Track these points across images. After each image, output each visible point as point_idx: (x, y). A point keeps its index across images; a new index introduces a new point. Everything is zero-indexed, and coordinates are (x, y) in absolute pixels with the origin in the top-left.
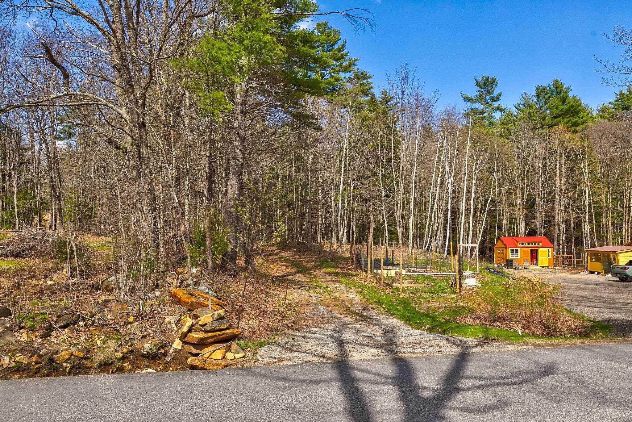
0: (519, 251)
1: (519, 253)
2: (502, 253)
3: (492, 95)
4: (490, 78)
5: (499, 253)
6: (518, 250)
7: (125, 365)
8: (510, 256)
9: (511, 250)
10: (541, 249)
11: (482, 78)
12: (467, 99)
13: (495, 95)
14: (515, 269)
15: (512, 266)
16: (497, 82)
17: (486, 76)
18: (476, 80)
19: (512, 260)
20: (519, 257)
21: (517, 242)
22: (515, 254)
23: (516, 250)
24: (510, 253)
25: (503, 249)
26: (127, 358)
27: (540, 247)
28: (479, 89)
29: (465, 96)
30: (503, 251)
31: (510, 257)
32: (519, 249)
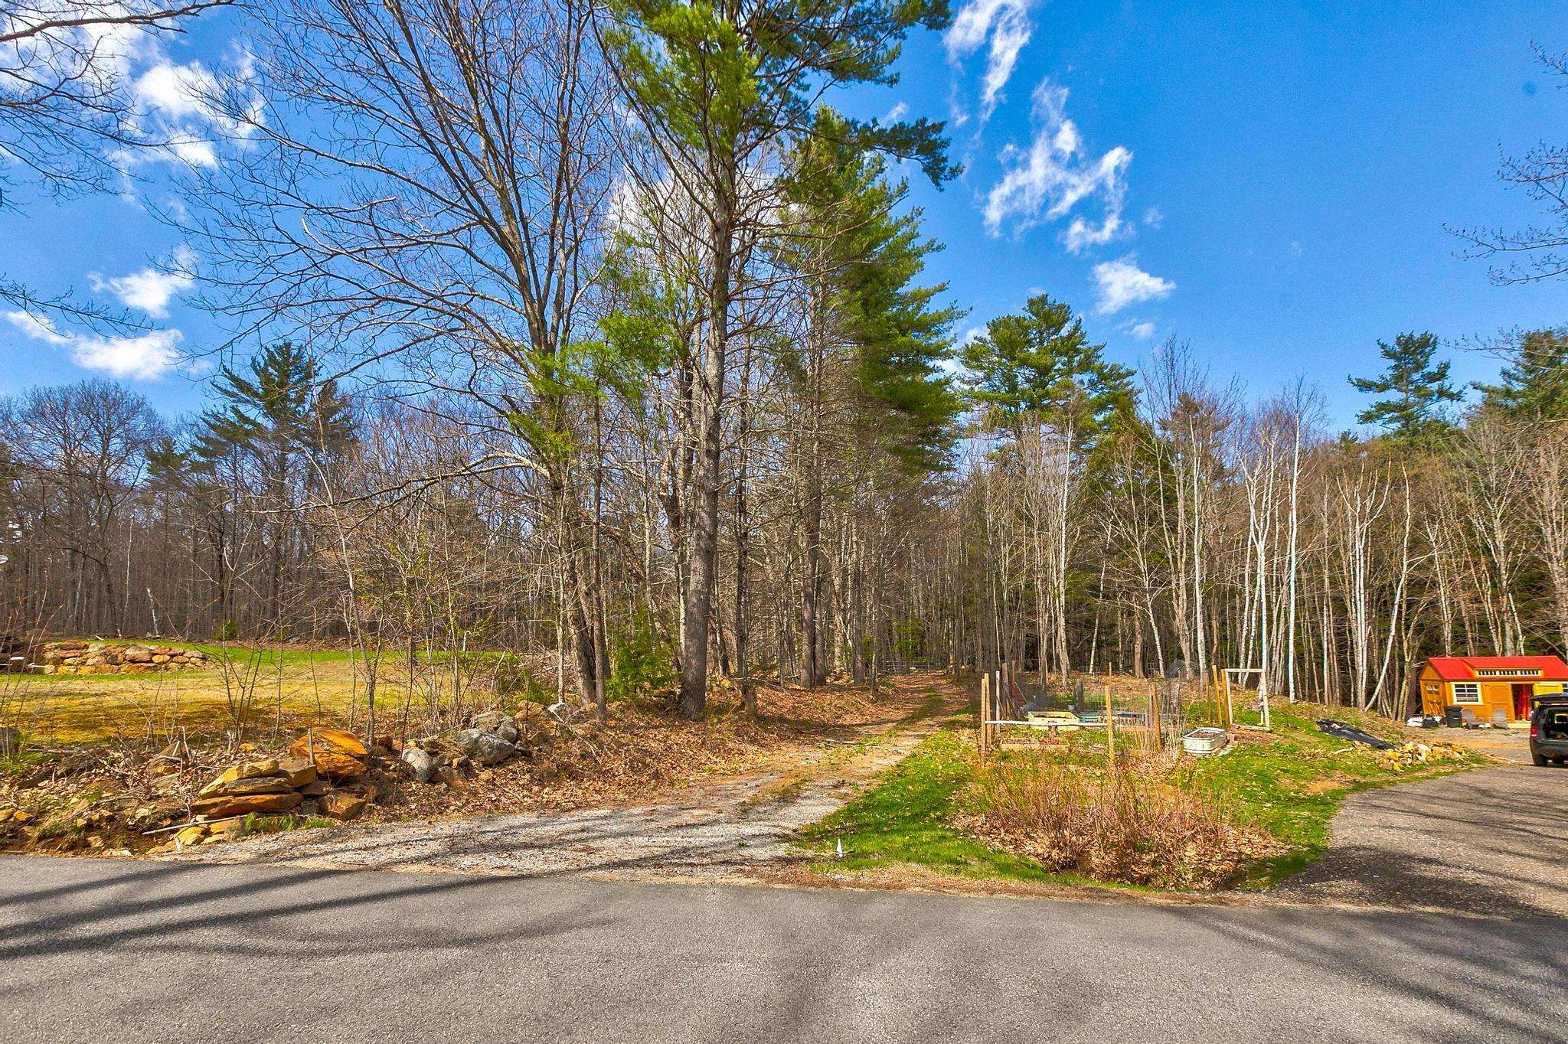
0: (1479, 688)
1: (1479, 693)
2: (1437, 693)
3: (1425, 371)
4: (1417, 336)
5: (1430, 692)
6: (1475, 686)
7: (91, 839)
8: (1455, 698)
9: (1456, 686)
10: (1542, 683)
11: (1398, 339)
12: (1365, 386)
13: (1432, 367)
14: (1467, 727)
15: (1460, 721)
16: (1434, 342)
17: (1407, 334)
18: (1383, 346)
19: (1459, 709)
20: (1480, 702)
21: (1473, 667)
22: (1469, 696)
23: (1468, 686)
24: (1454, 694)
25: (1436, 683)
26: (100, 828)
27: (1538, 680)
28: (1393, 363)
29: (1359, 380)
30: (1436, 687)
31: (1455, 702)
32: (1479, 685)
